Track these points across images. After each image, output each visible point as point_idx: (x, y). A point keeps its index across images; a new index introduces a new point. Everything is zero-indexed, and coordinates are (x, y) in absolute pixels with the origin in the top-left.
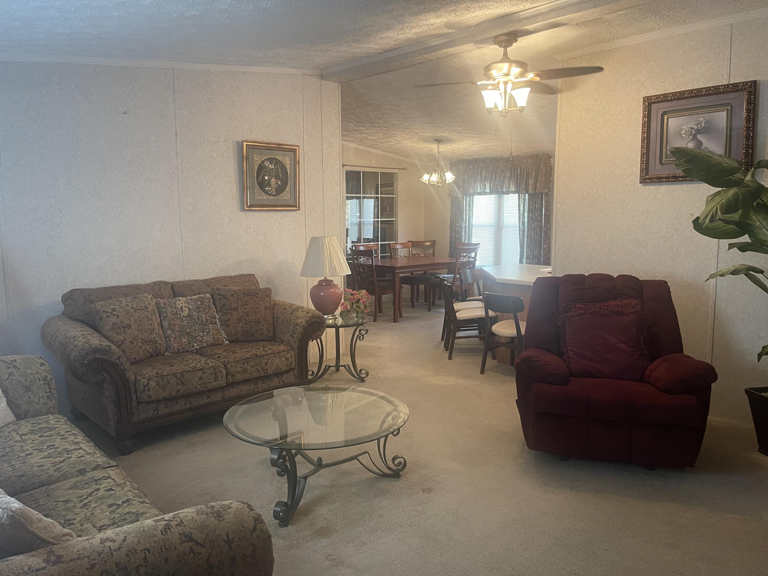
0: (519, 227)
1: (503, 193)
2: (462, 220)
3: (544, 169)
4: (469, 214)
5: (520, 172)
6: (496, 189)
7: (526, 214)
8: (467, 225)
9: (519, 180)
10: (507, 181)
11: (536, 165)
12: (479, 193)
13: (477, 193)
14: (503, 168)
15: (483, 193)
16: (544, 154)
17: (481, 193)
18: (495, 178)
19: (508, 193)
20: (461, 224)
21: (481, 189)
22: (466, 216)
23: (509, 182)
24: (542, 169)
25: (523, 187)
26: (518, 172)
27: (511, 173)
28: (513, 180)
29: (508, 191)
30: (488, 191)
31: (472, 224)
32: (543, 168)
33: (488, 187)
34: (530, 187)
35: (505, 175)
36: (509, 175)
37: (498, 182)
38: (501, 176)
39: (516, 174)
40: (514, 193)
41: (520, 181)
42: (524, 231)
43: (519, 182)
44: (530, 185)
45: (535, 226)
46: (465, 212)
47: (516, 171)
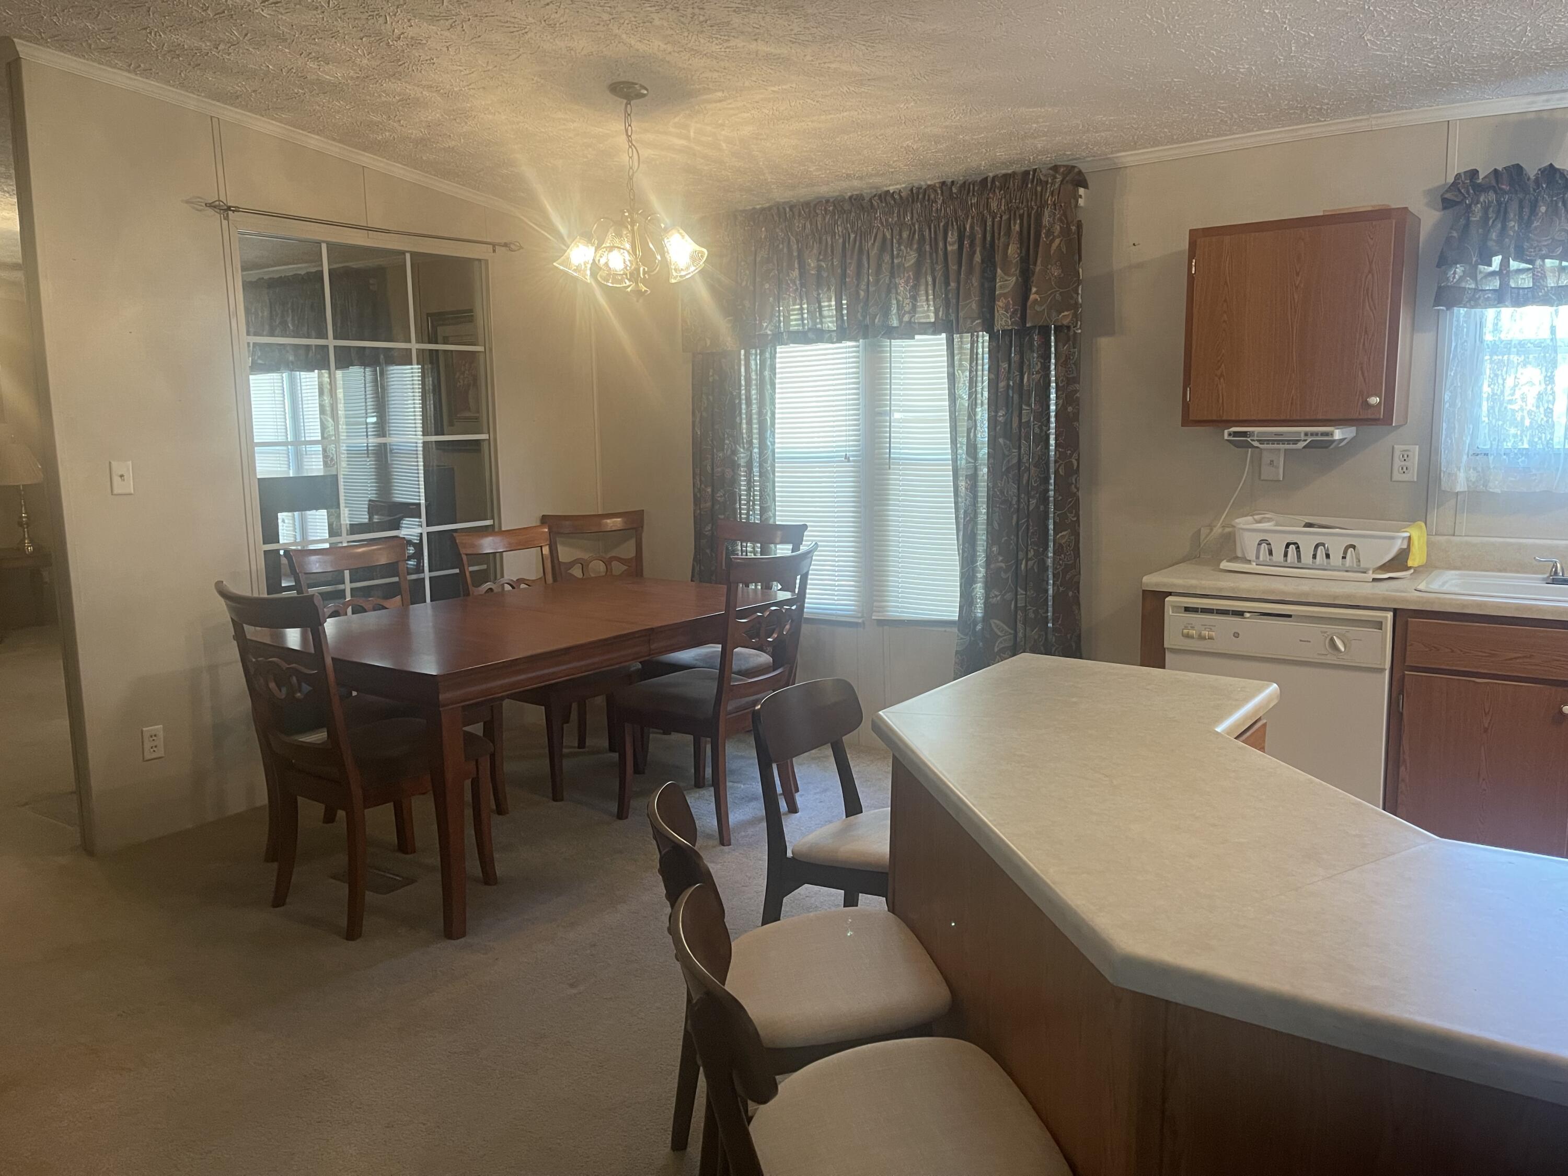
0: (955, 460)
1: (891, 333)
2: (736, 440)
3: (1057, 228)
4: (760, 413)
5: (956, 247)
6: (864, 317)
7: (982, 414)
8: (756, 456)
9: (952, 276)
10: (907, 282)
11: (1021, 217)
12: (797, 332)
13: (790, 332)
14: (889, 236)
15: (810, 335)
16: (1055, 168)
17: (804, 333)
18: (859, 274)
19: (909, 331)
20: (734, 452)
21: (802, 319)
22: (749, 423)
23: (915, 287)
24: (1049, 232)
25: (974, 306)
26: (949, 248)
27: (920, 251)
28: (930, 279)
29: (910, 322)
30: (830, 324)
31: (773, 452)
32: (1052, 225)
33: (829, 307)
34: (1000, 303)
35: (896, 261)
36: (911, 258)
37: (872, 289)
38: (879, 266)
39: (941, 253)
40: (935, 333)
41: (959, 283)
42: (973, 478)
43: (953, 285)
44: (1001, 295)
45: (1020, 461)
46: (744, 406)
47: (941, 245)
